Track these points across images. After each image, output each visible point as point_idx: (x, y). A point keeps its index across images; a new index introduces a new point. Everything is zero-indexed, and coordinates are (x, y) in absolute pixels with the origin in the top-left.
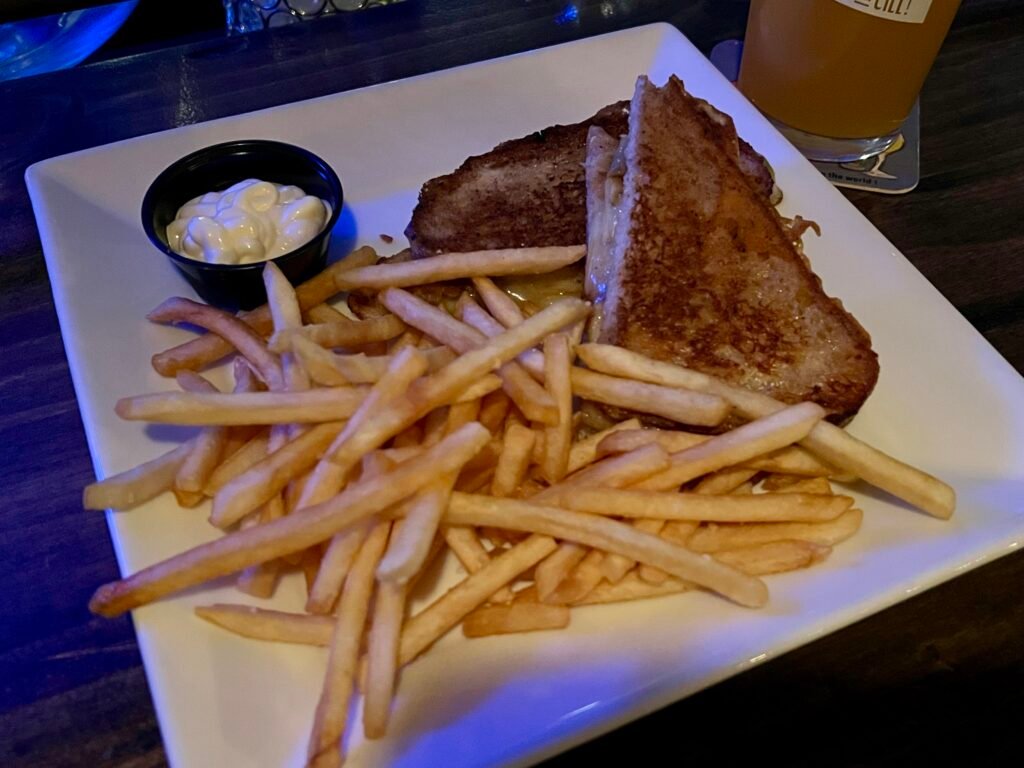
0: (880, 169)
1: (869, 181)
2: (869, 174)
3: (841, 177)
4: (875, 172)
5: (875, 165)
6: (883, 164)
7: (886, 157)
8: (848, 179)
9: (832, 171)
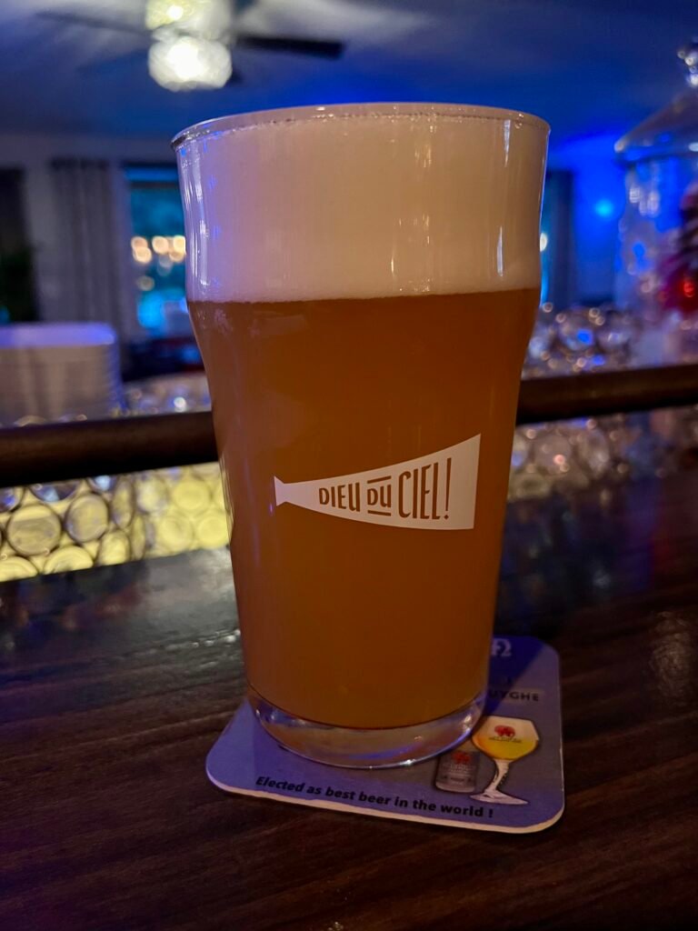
0: (499, 788)
1: (479, 812)
2: (482, 798)
3: (432, 807)
4: (492, 794)
5: (491, 781)
6: (505, 779)
7: (511, 766)
8: (444, 809)
9: (419, 797)
